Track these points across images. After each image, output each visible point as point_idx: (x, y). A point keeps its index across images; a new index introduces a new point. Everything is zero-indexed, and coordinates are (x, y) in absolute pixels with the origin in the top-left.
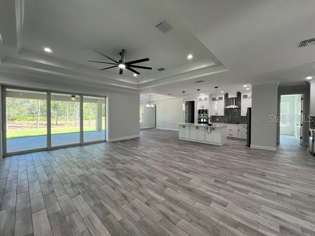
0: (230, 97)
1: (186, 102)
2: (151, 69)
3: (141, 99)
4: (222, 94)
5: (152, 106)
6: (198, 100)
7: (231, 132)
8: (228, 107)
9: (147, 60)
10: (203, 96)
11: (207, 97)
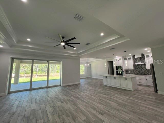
0: (136, 57)
1: (108, 62)
2: (79, 44)
3: (80, 61)
4: (130, 56)
5: (88, 65)
6: (115, 60)
7: (140, 81)
8: (136, 64)
9: (74, 38)
10: (118, 58)
11: (121, 58)
